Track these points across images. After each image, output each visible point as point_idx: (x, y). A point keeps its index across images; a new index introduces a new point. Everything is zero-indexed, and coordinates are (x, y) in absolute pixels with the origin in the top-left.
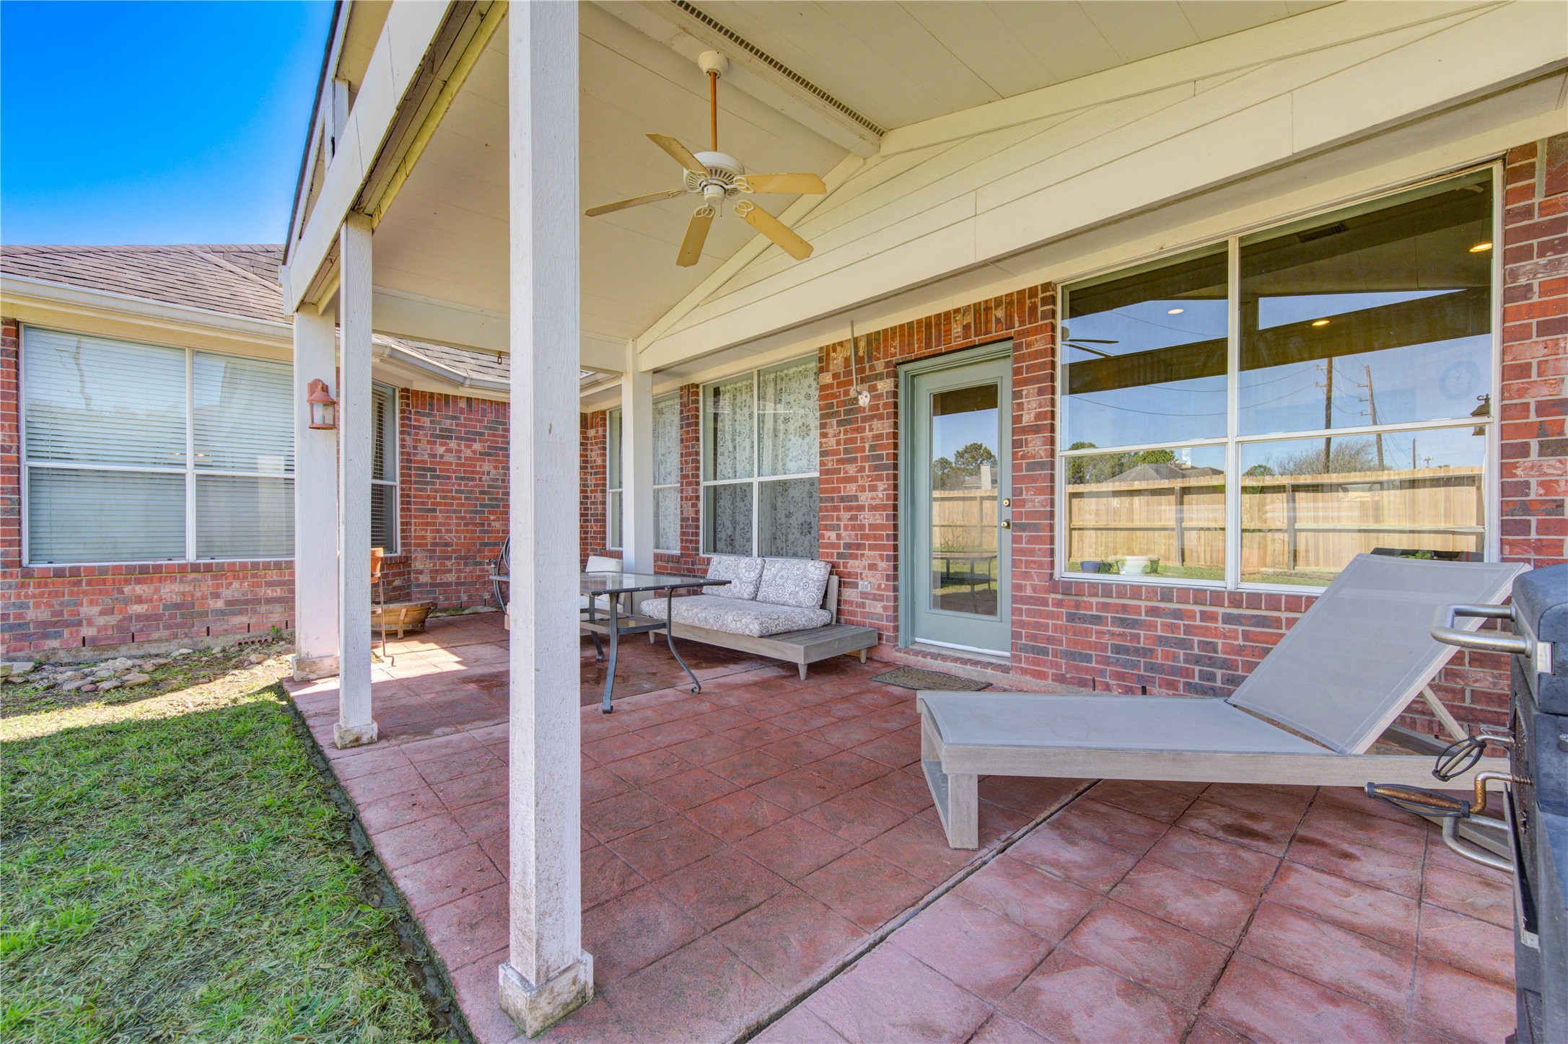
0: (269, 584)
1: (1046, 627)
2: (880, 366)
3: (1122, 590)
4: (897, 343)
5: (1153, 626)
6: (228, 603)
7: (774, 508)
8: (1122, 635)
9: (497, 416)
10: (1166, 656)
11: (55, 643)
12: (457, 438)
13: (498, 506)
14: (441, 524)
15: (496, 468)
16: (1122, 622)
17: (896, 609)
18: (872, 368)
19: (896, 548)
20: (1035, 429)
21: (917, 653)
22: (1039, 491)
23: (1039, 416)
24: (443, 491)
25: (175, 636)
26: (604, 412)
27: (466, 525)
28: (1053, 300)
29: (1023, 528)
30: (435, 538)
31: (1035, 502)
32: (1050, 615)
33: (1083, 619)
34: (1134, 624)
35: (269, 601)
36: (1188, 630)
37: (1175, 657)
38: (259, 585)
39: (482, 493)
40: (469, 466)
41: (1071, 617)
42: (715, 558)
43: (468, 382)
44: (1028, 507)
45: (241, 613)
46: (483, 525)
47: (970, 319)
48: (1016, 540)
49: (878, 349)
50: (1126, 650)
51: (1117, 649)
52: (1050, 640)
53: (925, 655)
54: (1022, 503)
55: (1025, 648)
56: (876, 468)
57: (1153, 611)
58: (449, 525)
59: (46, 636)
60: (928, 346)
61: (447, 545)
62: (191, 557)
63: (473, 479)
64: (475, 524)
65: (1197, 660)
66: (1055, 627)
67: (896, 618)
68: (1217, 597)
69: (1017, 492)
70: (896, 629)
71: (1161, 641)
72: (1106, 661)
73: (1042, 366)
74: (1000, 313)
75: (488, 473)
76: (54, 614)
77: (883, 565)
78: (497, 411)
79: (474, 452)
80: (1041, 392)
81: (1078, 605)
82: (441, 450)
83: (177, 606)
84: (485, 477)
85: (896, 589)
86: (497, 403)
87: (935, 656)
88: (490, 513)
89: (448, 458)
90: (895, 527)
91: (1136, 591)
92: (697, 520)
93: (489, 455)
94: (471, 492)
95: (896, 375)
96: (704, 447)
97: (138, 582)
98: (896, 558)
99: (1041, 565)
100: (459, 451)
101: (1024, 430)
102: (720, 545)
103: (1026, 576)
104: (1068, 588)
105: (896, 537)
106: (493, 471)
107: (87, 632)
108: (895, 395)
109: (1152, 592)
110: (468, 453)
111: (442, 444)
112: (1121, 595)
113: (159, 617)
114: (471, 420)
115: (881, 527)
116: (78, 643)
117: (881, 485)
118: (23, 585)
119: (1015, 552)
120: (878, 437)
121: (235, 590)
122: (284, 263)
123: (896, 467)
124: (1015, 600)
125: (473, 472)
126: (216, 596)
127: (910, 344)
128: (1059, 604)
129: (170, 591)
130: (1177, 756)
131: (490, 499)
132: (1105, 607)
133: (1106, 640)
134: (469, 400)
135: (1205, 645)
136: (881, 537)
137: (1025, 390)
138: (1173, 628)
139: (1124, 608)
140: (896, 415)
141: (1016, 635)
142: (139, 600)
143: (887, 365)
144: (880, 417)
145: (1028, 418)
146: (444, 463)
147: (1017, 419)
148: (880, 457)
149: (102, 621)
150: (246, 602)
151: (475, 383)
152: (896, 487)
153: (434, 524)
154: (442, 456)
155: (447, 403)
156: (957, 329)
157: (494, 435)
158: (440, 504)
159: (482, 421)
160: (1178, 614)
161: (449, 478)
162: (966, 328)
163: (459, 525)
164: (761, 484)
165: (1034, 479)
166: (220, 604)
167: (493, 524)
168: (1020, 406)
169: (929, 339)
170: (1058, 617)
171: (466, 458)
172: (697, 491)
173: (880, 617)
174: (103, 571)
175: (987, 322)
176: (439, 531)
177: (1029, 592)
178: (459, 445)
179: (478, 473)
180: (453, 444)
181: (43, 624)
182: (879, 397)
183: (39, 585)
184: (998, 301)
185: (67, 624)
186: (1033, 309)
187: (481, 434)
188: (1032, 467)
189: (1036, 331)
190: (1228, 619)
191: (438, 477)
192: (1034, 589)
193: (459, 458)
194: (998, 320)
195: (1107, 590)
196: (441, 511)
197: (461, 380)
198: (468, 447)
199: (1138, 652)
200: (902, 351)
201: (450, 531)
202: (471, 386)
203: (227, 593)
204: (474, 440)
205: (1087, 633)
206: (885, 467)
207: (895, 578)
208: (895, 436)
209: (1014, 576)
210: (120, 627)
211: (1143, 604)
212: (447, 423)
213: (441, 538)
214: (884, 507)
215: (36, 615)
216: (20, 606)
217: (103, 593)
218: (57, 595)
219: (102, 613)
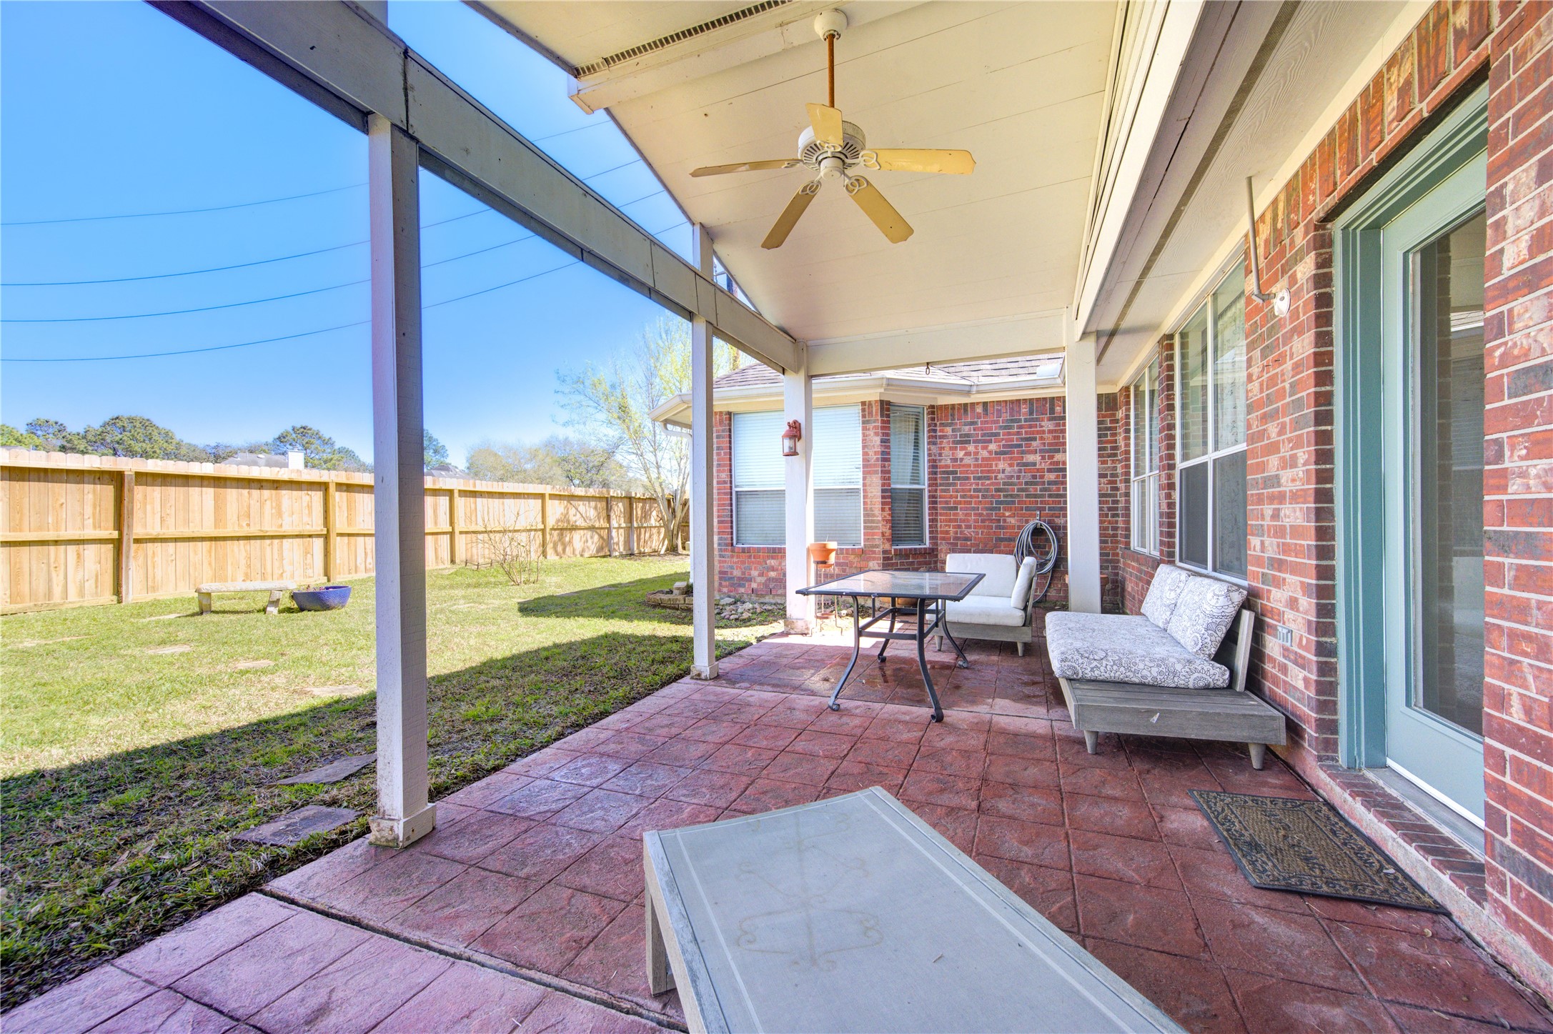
2: (1300, 235)
4: (1317, 182)
9: (1012, 415)
11: (742, 590)
12: (974, 442)
13: (1013, 502)
14: (962, 521)
15: (1011, 465)
20: (1530, 279)
24: (963, 490)
27: (983, 521)
29: (1504, 543)
30: (956, 533)
39: (998, 490)
40: (986, 466)
43: (974, 389)
46: (999, 521)
48: (1489, 574)
49: (1297, 206)
54: (1503, 480)
58: (968, 521)
59: (740, 586)
61: (967, 539)
63: (989, 478)
64: (992, 521)
69: (1492, 453)
75: (1004, 471)
76: (743, 573)
78: (1012, 409)
79: (990, 452)
82: (961, 454)
84: (1000, 476)
86: (1012, 402)
88: (1005, 509)
89: (968, 460)
93: (1004, 453)
94: (987, 490)
96: (1178, 416)
97: (773, 558)
100: (976, 453)
101: (1506, 291)
106: (1008, 469)
107: (754, 585)
108: (1323, 280)
110: (985, 454)
111: (962, 449)
114: (986, 422)
116: (750, 592)
118: (732, 556)
119: (1489, 605)
120: (1297, 368)
123: (1322, 418)
125: (988, 472)
131: (1005, 496)
134: (985, 404)
140: (1325, 318)
142: (773, 569)
144: (1301, 330)
146: (964, 466)
147: (1492, 266)
149: (760, 579)
151: (981, 388)
153: (956, 520)
154: (962, 460)
155: (966, 410)
157: (1009, 434)
158: (960, 503)
159: (997, 422)
161: (968, 478)
162: (1406, 91)
163: (976, 521)
164: (1215, 462)
165: (1527, 415)
167: (1008, 520)
169: (1357, 149)
171: (983, 459)
172: (1174, 474)
174: (760, 550)
175: (1438, 52)
176: (960, 527)
178: (976, 447)
179: (993, 472)
180: (971, 448)
182: (1299, 293)
183: (738, 557)
187: (997, 434)
191: (959, 479)
193: (977, 459)
196: (961, 509)
197: (967, 389)
198: (985, 448)
200: (1325, 192)
201: (968, 527)
202: (978, 392)
204: (990, 441)
209: (1487, 665)
210: (766, 584)
212: (966, 429)
213: (961, 533)
215: (737, 573)
216: (732, 568)
217: (759, 563)
218: (743, 563)
219: (759, 575)
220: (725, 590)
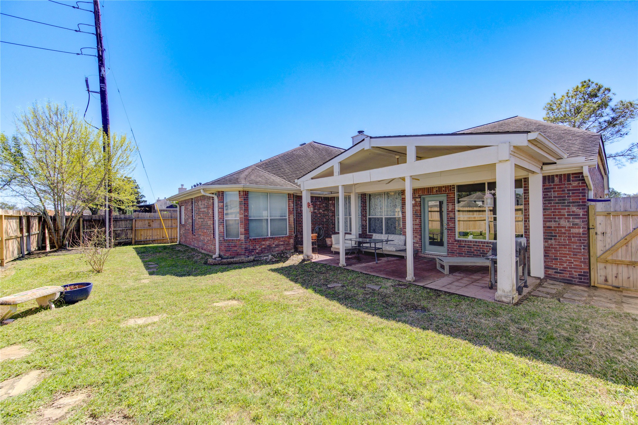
0: (281, 241)
1: (454, 248)
2: (417, 196)
3: (468, 241)
4: (421, 191)
5: (474, 248)
6: (276, 245)
7: (387, 223)
8: (469, 249)
10: (476, 253)
16: (469, 247)
17: (421, 245)
18: (415, 196)
19: (421, 233)
20: (452, 212)
21: (427, 254)
22: (452, 223)
23: (452, 209)
25: (268, 252)
26: (334, 197)
28: (454, 188)
29: (449, 230)
31: (452, 225)
32: (455, 246)
33: (461, 247)
34: (471, 247)
35: (282, 245)
36: (480, 248)
37: (478, 253)
38: (279, 241)
41: (459, 246)
42: (374, 235)
44: (450, 226)
45: (277, 247)
47: (437, 189)
48: (448, 232)
49: (416, 192)
50: (469, 252)
51: (468, 252)
52: (455, 251)
53: (428, 255)
54: (449, 225)
55: (450, 252)
56: (416, 216)
57: (474, 245)
59: (252, 252)
60: (428, 193)
62: (269, 236)
65: (482, 253)
66: (456, 248)
67: (421, 247)
68: (484, 243)
69: (448, 223)
70: (422, 250)
71: (475, 250)
72: (466, 254)
73: (453, 200)
74: (444, 189)
76: (253, 247)
77: (419, 236)
80: (452, 205)
81: (460, 244)
83: (268, 246)
85: (421, 241)
87: (431, 255)
90: (421, 229)
91: (471, 242)
92: (366, 225)
95: (421, 198)
96: (368, 208)
97: (264, 241)
98: (421, 235)
99: (453, 237)
101: (449, 211)
102: (371, 231)
103: (450, 239)
104: (458, 241)
105: (421, 231)
107: (257, 251)
108: (421, 202)
109: (474, 242)
112: (468, 242)
113: (266, 248)
115: (418, 229)
117: (418, 220)
118: (249, 242)
119: (448, 234)
120: (417, 210)
121: (276, 242)
122: (298, 179)
123: (421, 216)
124: (448, 243)
126: (274, 244)
127: (424, 192)
128: (457, 244)
129: (268, 243)
130: (474, 262)
132: (465, 244)
133: (466, 250)
135: (483, 251)
136: (418, 231)
137: (449, 204)
138: (477, 248)
139: (469, 245)
140: (421, 206)
141: (448, 250)
142: (264, 245)
143: (419, 195)
144: (417, 206)
145: (450, 209)
147: (448, 209)
148: (417, 214)
149: (259, 249)
150: (278, 245)
152: (421, 221)
156: (435, 190)
160: (478, 246)
162: (437, 191)
164: (385, 218)
165: (451, 221)
166: (274, 246)
168: (448, 207)
169: (428, 191)
170: (457, 246)
172: (366, 218)
173: (418, 247)
174: (259, 239)
175: (441, 190)
177: (451, 242)
181: (252, 250)
182: (417, 202)
183: (251, 242)
184: (443, 187)
185: (255, 249)
186: (450, 189)
188: (451, 218)
189: (452, 193)
190: (486, 246)
192: (452, 241)
194: (443, 190)
195: (466, 241)
199: (471, 252)
200: (422, 193)
203: (275, 243)
205: (462, 249)
206: (419, 216)
207: (421, 239)
208: (421, 210)
209: (448, 239)
210: (261, 250)
211: (472, 244)
214: (419, 225)
215: (251, 248)
216: (249, 246)
217: (259, 243)
218: (253, 244)
219: (259, 247)
220: (247, 254)
